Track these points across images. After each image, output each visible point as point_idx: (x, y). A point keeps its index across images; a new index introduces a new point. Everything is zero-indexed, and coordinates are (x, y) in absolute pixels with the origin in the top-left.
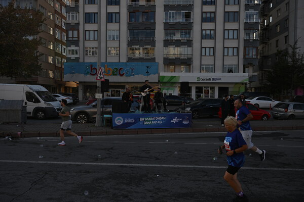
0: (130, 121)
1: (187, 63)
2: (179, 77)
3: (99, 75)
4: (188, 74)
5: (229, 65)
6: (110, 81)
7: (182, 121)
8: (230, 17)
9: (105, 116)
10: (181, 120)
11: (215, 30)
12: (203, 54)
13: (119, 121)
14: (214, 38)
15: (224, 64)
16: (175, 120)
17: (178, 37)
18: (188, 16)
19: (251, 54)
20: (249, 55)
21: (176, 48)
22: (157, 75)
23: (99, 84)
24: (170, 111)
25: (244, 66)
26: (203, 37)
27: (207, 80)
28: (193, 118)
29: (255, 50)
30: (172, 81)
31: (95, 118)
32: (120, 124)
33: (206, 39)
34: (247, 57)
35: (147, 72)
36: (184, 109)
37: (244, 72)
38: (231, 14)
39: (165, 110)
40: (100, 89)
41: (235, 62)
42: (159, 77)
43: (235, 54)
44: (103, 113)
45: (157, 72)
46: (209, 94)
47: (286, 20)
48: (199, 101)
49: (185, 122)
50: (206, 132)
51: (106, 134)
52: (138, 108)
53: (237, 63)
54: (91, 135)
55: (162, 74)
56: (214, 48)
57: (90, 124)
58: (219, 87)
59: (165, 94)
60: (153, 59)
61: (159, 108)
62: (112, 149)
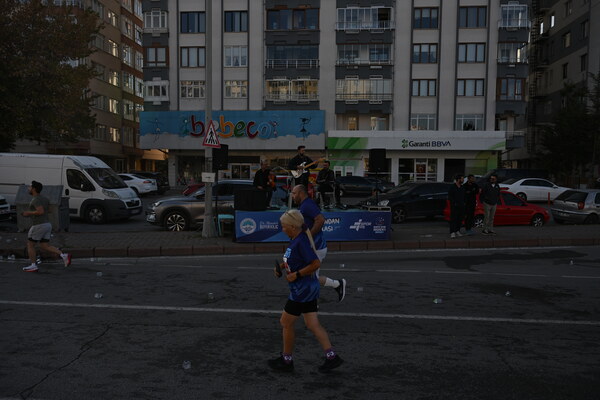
0: (269, 226)
1: (382, 111)
2: (366, 139)
3: (208, 137)
4: (384, 133)
5: (466, 116)
6: (229, 148)
7: (371, 227)
8: (471, 17)
9: (220, 216)
10: (370, 224)
11: (438, 45)
12: (415, 92)
13: (247, 226)
14: (437, 61)
15: (457, 113)
16: (357, 226)
17: (364, 58)
18: (384, 16)
19: (511, 93)
20: (507, 94)
21: (361, 82)
22: (322, 135)
23: (209, 154)
24: (349, 207)
25: (497, 116)
26: (416, 59)
27: (422, 145)
28: (394, 222)
29: (519, 85)
30: (352, 148)
31: (202, 220)
32: (252, 231)
33: (420, 62)
34: (503, 98)
35: (304, 130)
36: (375, 202)
37: (497, 129)
38: (471, 11)
39: (339, 205)
40: (211, 164)
41: (479, 110)
42: (327, 139)
43: (479, 92)
44: (217, 211)
45: (322, 130)
46: (427, 174)
47: (584, 23)
48: (406, 187)
49: (379, 229)
50: (420, 248)
51: (224, 251)
52: (286, 200)
53: (483, 112)
54: (193, 255)
55: (332, 133)
56: (437, 81)
57: (192, 233)
58: (446, 160)
59: (339, 173)
60: (315, 105)
61: (327, 200)
62: (234, 280)
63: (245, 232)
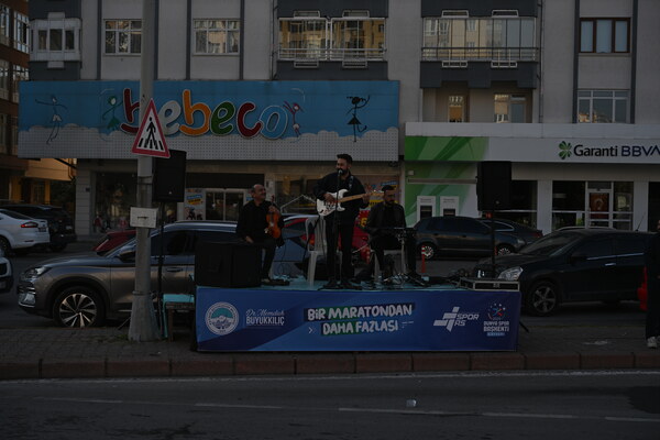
0: (266, 318)
1: (517, 82)
4: (522, 129)
7: (479, 324)
9: (167, 298)
10: (475, 317)
12: (586, 45)
16: (450, 320)
21: (475, 22)
22: (392, 133)
23: (145, 170)
30: (454, 158)
31: (129, 306)
35: (354, 121)
42: (403, 140)
44: (160, 287)
45: (394, 120)
46: (611, 213)
48: (560, 240)
49: (495, 328)
55: (414, 128)
56: (631, 22)
58: (651, 184)
59: (426, 212)
60: (378, 69)
63: (216, 330)
